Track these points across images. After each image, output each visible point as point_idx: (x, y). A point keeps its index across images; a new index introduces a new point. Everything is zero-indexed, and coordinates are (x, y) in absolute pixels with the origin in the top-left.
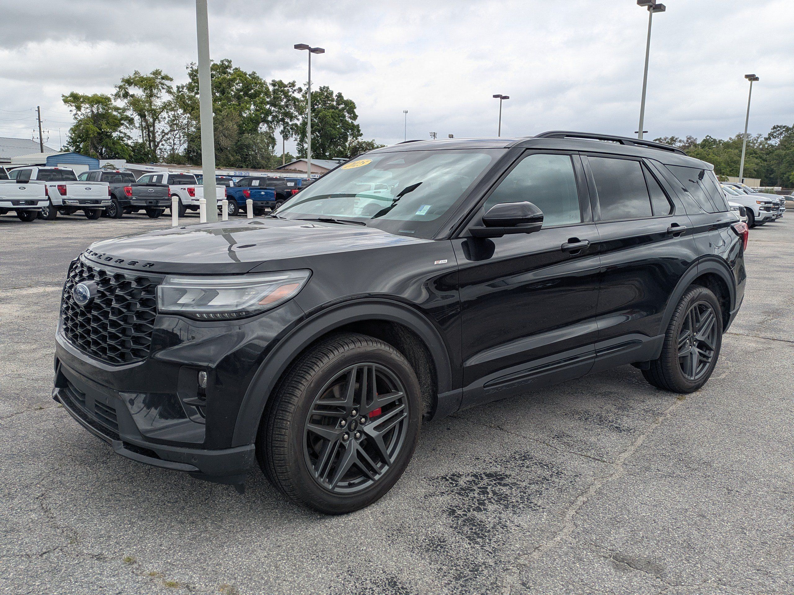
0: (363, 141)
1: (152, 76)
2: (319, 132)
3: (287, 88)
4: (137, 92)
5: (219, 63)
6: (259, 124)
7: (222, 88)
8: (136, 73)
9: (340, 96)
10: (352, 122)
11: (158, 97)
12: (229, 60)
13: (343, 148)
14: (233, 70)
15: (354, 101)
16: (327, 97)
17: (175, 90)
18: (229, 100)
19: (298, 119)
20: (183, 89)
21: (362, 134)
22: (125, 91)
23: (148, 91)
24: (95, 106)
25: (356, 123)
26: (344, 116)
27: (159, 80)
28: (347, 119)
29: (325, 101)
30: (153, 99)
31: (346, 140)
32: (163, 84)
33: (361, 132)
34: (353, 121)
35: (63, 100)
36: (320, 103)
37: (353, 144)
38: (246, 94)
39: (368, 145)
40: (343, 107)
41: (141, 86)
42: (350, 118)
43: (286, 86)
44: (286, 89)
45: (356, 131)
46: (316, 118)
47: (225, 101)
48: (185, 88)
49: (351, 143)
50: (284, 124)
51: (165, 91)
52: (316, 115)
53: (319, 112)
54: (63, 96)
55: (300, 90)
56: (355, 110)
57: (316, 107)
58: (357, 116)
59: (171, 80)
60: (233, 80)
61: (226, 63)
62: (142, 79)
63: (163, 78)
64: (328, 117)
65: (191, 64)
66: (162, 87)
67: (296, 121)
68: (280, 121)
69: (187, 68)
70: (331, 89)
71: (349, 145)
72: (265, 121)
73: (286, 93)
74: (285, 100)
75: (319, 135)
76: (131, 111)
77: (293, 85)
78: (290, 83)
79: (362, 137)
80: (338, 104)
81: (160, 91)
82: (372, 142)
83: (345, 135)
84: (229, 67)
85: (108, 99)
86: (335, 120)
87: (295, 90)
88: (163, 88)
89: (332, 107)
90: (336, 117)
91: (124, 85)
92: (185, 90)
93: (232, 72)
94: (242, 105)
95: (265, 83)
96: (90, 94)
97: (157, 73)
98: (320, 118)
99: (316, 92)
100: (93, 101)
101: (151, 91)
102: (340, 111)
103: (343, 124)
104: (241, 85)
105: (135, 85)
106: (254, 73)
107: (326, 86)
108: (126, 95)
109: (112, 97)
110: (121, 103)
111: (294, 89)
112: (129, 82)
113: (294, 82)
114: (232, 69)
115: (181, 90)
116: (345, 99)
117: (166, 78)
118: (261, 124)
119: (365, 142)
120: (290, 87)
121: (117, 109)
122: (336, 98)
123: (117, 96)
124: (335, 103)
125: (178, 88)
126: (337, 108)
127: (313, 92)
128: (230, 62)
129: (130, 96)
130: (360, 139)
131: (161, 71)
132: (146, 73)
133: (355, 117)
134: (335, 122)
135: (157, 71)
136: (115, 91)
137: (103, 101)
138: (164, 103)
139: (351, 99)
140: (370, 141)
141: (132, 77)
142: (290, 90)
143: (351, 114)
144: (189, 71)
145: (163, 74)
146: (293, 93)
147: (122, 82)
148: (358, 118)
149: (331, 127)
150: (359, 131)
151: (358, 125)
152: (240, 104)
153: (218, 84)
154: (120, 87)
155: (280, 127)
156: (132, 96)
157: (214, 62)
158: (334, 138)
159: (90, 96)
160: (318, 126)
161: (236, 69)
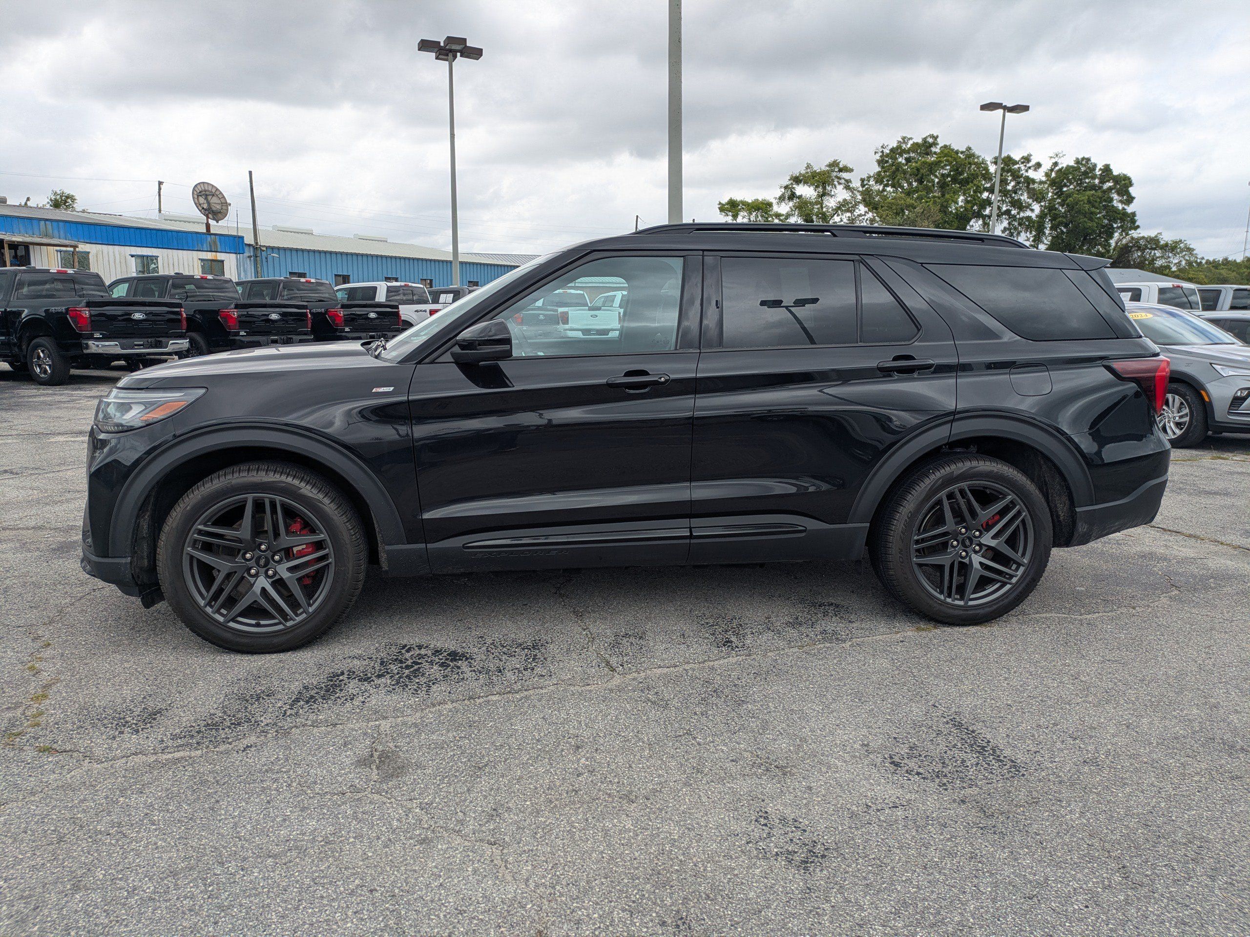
0: (1141, 235)
1: (827, 168)
2: (1066, 226)
3: (1018, 166)
4: (806, 191)
5: (920, 141)
6: (969, 222)
7: (919, 176)
8: (808, 166)
9: (1107, 169)
10: (1124, 209)
11: (832, 196)
12: (935, 135)
13: (1105, 249)
14: (941, 147)
15: (1129, 175)
16: (1085, 174)
17: (856, 184)
18: (929, 190)
19: (1032, 210)
20: (869, 181)
21: (1138, 227)
22: (791, 191)
23: (820, 189)
24: (754, 214)
25: (1130, 209)
26: (1111, 200)
27: (835, 174)
28: (1115, 203)
29: (1081, 180)
30: (825, 198)
31: (1111, 236)
32: (839, 178)
33: (1137, 224)
34: (1126, 207)
35: (719, 208)
36: (1071, 183)
37: (1124, 241)
38: (954, 180)
39: (1148, 242)
40: (1110, 186)
41: (812, 184)
42: (1121, 202)
43: (1016, 163)
44: (1016, 166)
45: (1129, 221)
46: (1063, 206)
47: (924, 193)
48: (872, 179)
49: (1119, 240)
50: (1010, 218)
51: (842, 187)
52: (1063, 200)
53: (1069, 195)
54: (720, 203)
55: (1038, 165)
56: (1131, 190)
57: (1065, 189)
58: (1134, 198)
59: (851, 170)
60: (937, 164)
61: (931, 140)
62: (814, 175)
63: (841, 170)
64: (1082, 203)
65: (882, 147)
66: (838, 182)
67: (1028, 213)
68: (1003, 214)
69: (876, 153)
70: (1093, 161)
71: (1117, 243)
72: (978, 215)
73: (1015, 172)
74: (1013, 184)
75: (1065, 230)
76: (796, 217)
77: (1027, 159)
78: (1023, 158)
79: (1138, 231)
80: (1102, 182)
81: (835, 187)
82: (1156, 236)
83: (1110, 228)
84: (935, 144)
85: (770, 205)
86: (1093, 206)
87: (1030, 168)
88: (840, 184)
89: (1093, 187)
90: (1096, 201)
91: (792, 184)
92: (872, 182)
93: (938, 150)
94: (947, 196)
95: (984, 162)
96: (749, 199)
97: (834, 164)
98: (1068, 205)
99: (1068, 167)
100: (753, 207)
101: (824, 188)
102: (1104, 192)
103: (1107, 212)
104: (948, 167)
105: (806, 183)
106: (969, 149)
107: (1086, 156)
108: (792, 196)
109: (774, 202)
110: (783, 208)
111: (1028, 165)
112: (797, 180)
113: (1030, 155)
114: (938, 147)
115: (865, 182)
116: (1115, 173)
117: (846, 169)
118: (973, 220)
119: (1143, 237)
120: (1023, 163)
121: (778, 215)
122: (1100, 172)
123: (781, 199)
124: (1097, 181)
125: (862, 180)
126: (1101, 188)
127: (1063, 168)
128: (936, 138)
129: (797, 197)
130: (1134, 234)
131: (840, 162)
132: (820, 166)
133: (1130, 200)
134: (1093, 209)
135: (834, 162)
136: (779, 192)
137: (763, 207)
138: (839, 202)
139: (1125, 173)
140: (1153, 235)
141: (803, 172)
142: (1023, 168)
143: (1123, 196)
144: (878, 157)
145: (841, 166)
146: (1027, 171)
147: (790, 180)
148: (1135, 201)
149: (1085, 217)
150: (1133, 221)
151: (1134, 214)
152: (943, 195)
153: (915, 170)
154: (786, 187)
155: (1002, 222)
156: (800, 197)
157: (913, 140)
158: (1090, 234)
159: (750, 201)
160: (1066, 217)
161: (945, 146)
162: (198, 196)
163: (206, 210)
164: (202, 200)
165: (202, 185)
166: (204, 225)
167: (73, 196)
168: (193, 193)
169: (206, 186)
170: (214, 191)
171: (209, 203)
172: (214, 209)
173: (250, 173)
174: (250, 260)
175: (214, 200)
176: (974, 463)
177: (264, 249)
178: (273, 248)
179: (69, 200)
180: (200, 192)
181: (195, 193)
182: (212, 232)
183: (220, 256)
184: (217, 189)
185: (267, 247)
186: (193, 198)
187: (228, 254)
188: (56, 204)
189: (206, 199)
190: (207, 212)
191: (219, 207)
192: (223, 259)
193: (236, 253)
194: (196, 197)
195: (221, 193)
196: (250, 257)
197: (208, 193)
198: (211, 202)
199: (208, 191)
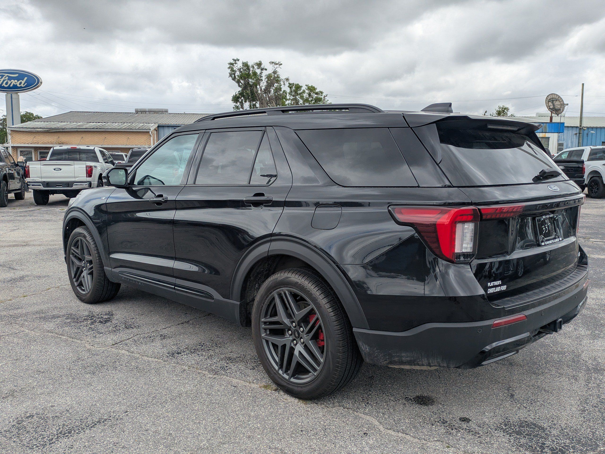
162: (548, 102)
163: (551, 109)
164: (550, 104)
165: (551, 95)
166: (549, 118)
167: (508, 108)
168: (546, 100)
169: (553, 95)
170: (557, 98)
171: (554, 105)
172: (556, 108)
173: (583, 84)
174: (576, 136)
175: (557, 103)
176: (289, 275)
177: (585, 129)
178: (592, 128)
179: (506, 110)
180: (550, 99)
181: (547, 100)
182: (553, 121)
183: (547, 135)
184: (559, 97)
185: (588, 128)
186: (546, 103)
187: (553, 134)
188: (499, 113)
189: (552, 103)
190: (552, 110)
191: (559, 107)
192: (549, 136)
193: (558, 133)
194: (547, 102)
195: (561, 99)
196: (576, 134)
197: (554, 99)
198: (555, 104)
199: (554, 98)
